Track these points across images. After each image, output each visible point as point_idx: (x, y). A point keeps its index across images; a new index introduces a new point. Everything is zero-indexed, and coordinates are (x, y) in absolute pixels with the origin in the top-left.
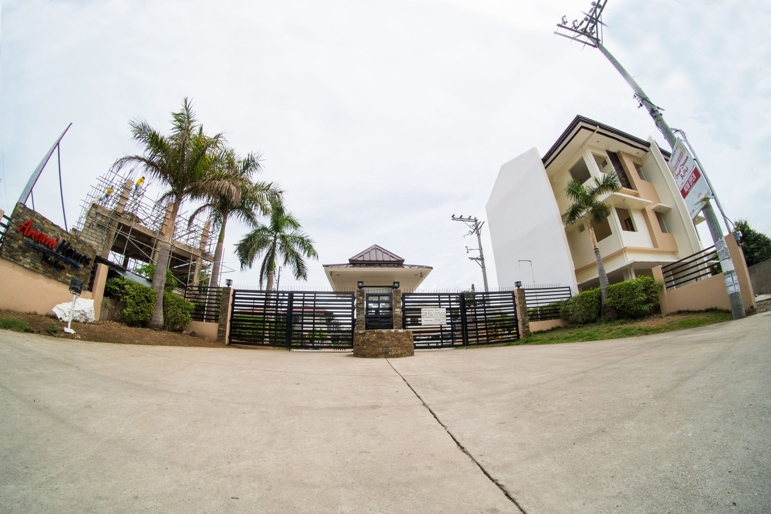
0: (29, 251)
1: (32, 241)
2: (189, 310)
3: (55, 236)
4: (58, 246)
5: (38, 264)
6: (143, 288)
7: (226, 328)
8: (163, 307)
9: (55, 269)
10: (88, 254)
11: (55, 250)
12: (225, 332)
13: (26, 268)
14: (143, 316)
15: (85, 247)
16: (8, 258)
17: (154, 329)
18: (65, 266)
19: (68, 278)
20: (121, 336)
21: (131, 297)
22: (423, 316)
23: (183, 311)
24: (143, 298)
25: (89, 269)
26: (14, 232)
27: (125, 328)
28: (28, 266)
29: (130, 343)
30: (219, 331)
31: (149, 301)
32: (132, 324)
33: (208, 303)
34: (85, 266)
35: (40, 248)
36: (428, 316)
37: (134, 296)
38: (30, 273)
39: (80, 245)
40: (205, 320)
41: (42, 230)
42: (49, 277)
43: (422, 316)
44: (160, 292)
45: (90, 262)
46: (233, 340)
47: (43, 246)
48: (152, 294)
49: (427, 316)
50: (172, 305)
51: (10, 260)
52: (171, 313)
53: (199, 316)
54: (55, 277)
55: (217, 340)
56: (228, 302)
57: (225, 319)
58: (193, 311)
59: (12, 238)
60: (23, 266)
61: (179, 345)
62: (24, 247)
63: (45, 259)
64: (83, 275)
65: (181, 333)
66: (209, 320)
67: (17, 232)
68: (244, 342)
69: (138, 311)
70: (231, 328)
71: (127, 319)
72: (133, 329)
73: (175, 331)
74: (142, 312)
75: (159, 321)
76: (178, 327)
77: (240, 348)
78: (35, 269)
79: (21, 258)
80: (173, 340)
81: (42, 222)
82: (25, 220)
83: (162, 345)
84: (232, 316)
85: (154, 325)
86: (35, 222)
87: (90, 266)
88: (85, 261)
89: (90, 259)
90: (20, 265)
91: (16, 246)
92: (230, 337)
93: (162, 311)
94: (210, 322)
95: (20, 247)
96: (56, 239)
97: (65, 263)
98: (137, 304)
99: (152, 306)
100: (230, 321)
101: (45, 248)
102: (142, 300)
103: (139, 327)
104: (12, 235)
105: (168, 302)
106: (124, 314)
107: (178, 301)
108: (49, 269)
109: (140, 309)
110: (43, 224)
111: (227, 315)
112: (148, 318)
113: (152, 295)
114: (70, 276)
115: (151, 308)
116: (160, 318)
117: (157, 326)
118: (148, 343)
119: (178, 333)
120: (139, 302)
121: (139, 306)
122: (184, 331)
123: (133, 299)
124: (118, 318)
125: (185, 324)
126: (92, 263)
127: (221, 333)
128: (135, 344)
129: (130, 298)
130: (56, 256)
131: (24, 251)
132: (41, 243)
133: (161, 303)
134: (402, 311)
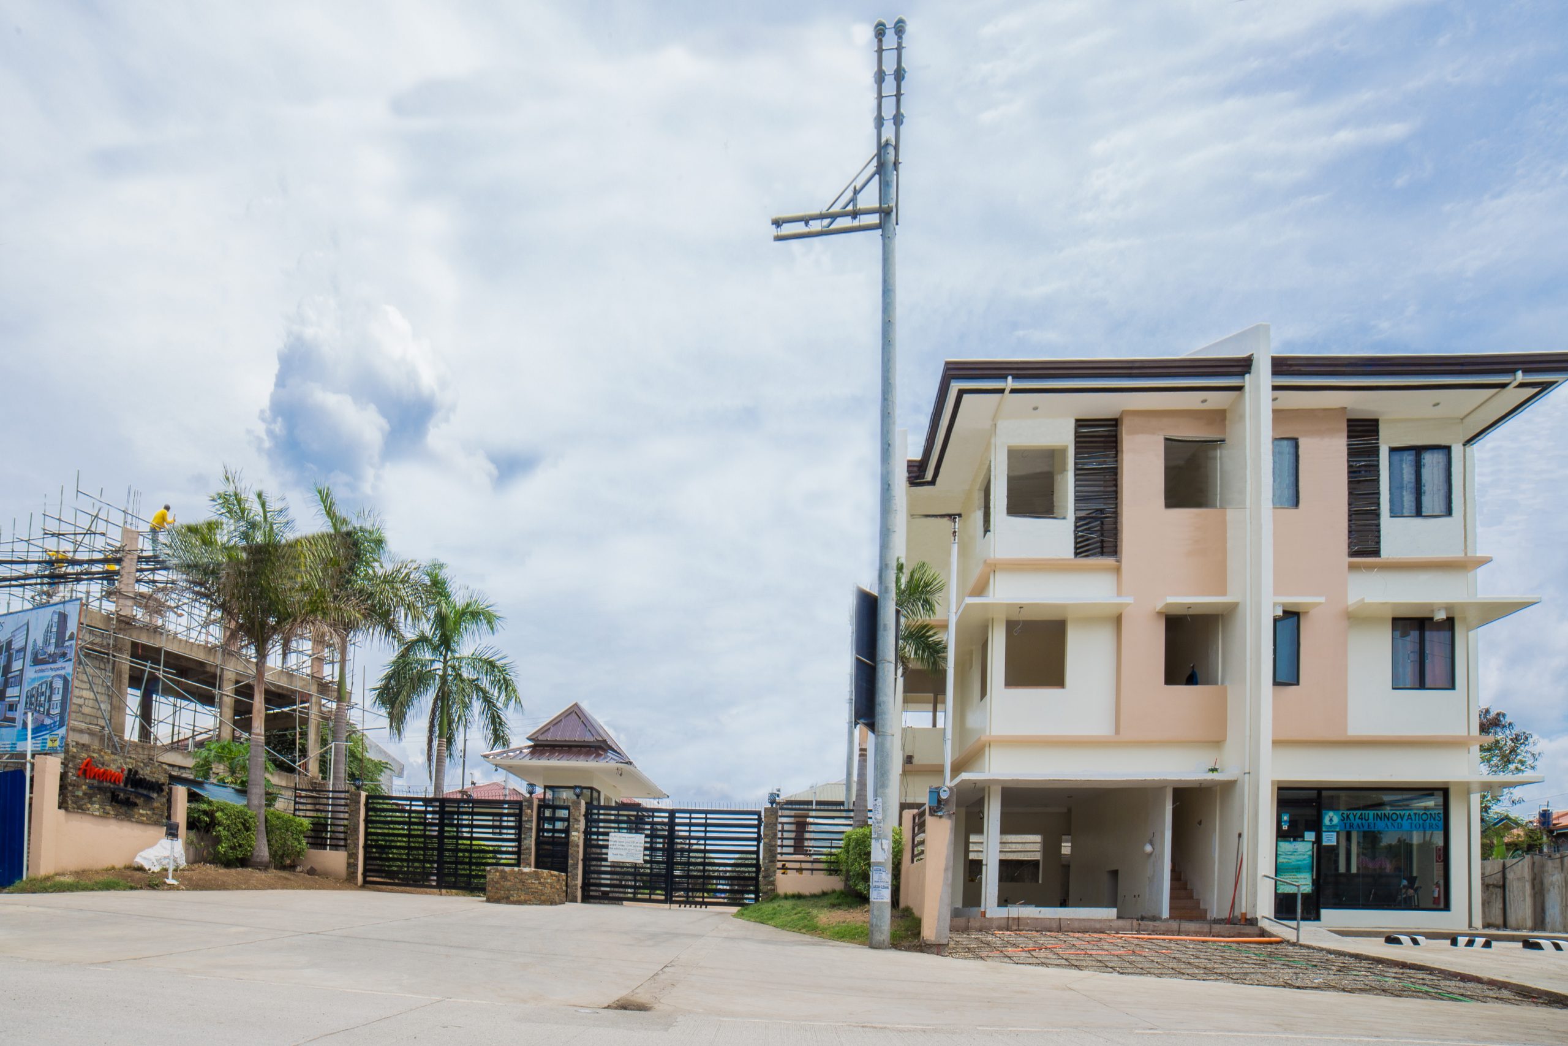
0: (94, 795)
1: (95, 782)
2: (301, 832)
3: (118, 768)
4: (124, 778)
5: (108, 808)
6: (238, 812)
7: (357, 859)
8: (267, 834)
9: (126, 808)
10: (159, 776)
11: (122, 785)
12: (357, 865)
13: (96, 816)
14: (242, 851)
15: (154, 770)
16: (76, 810)
17: (257, 869)
18: (138, 801)
19: (142, 815)
20: (224, 882)
21: (225, 827)
22: (611, 847)
23: (295, 836)
24: (240, 826)
25: (164, 796)
26: (75, 778)
27: (222, 871)
28: (97, 813)
29: (237, 889)
30: (349, 865)
31: (248, 829)
32: (228, 864)
33: (331, 818)
34: (159, 796)
35: (106, 788)
37: (228, 826)
38: (100, 820)
39: (148, 768)
40: (328, 847)
41: (103, 764)
42: (122, 820)
43: (609, 847)
44: (260, 813)
45: (164, 787)
46: (369, 879)
47: (109, 784)
48: (250, 818)
49: (617, 847)
50: (278, 829)
51: (78, 812)
52: (277, 841)
53: (319, 841)
54: (129, 818)
55: (347, 879)
56: (359, 817)
57: (356, 845)
58: (309, 833)
59: (74, 785)
60: (93, 814)
61: (293, 888)
62: (88, 792)
63: (114, 799)
64: (158, 808)
65: (294, 871)
66: (335, 847)
67: (78, 776)
68: (397, 881)
69: (235, 845)
70: (366, 859)
71: (223, 859)
72: (233, 871)
73: (283, 868)
74: (240, 846)
75: (263, 856)
76: (288, 862)
77: (379, 890)
78: (105, 815)
79: (89, 806)
80: (285, 882)
81: (100, 755)
82: (82, 759)
83: (272, 889)
84: (366, 840)
85: (257, 862)
86: (93, 757)
87: (164, 793)
88: (157, 787)
89: (163, 784)
90: (89, 814)
91: (80, 793)
92: (365, 875)
93: (265, 842)
94: (337, 850)
95: (85, 794)
96: (120, 771)
97: (136, 797)
98: (232, 835)
99: (252, 835)
100: (363, 847)
101: (112, 786)
102: (239, 830)
103: (237, 867)
104: (73, 782)
105: (273, 825)
106: (219, 852)
107: (285, 822)
108: (121, 811)
109: (238, 842)
110: (103, 757)
111: (358, 839)
112: (249, 854)
113: (251, 820)
114: (144, 812)
115: (251, 838)
116: (263, 851)
117: (261, 863)
118: (256, 888)
119: (290, 871)
120: (236, 833)
121: (236, 838)
122: (298, 867)
123: (228, 831)
124: (210, 858)
125: (299, 856)
126: (166, 788)
127: (352, 866)
128: (242, 889)
129: (224, 829)
130: (125, 791)
131: (89, 797)
132: (106, 781)
133: (263, 828)
134: (582, 837)
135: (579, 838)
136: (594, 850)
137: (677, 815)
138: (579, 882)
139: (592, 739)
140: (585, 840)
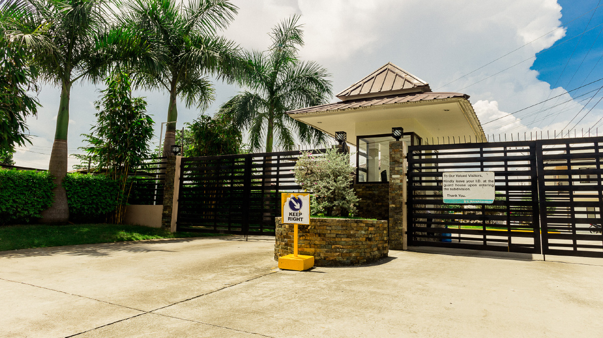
7: (172, 210)
12: (171, 216)
22: (447, 187)
30: (164, 216)
36: (456, 187)
43: (443, 187)
46: (181, 227)
49: (454, 187)
56: (174, 175)
57: (171, 199)
70: (180, 210)
84: (180, 195)
92: (178, 224)
100: (178, 200)
111: (173, 194)
127: (166, 217)
134: (406, 180)
135: (401, 181)
136: (418, 192)
137: (544, 147)
138: (405, 227)
139: (411, 86)
140: (409, 183)
